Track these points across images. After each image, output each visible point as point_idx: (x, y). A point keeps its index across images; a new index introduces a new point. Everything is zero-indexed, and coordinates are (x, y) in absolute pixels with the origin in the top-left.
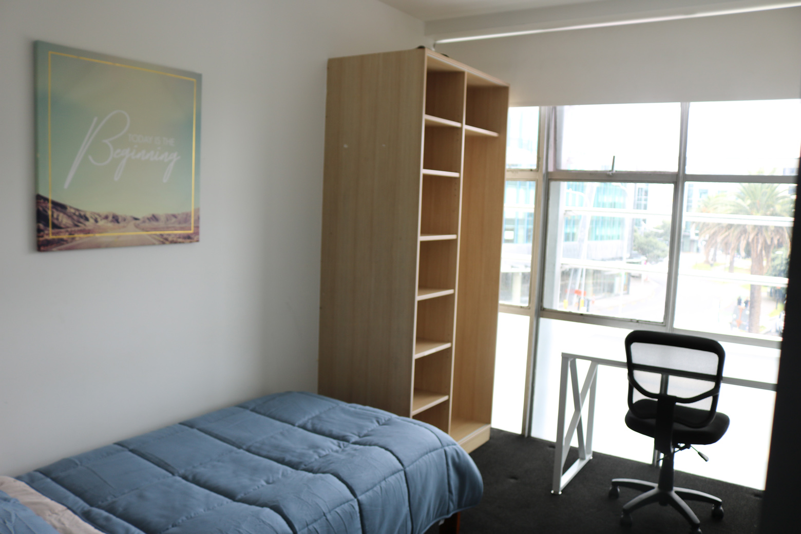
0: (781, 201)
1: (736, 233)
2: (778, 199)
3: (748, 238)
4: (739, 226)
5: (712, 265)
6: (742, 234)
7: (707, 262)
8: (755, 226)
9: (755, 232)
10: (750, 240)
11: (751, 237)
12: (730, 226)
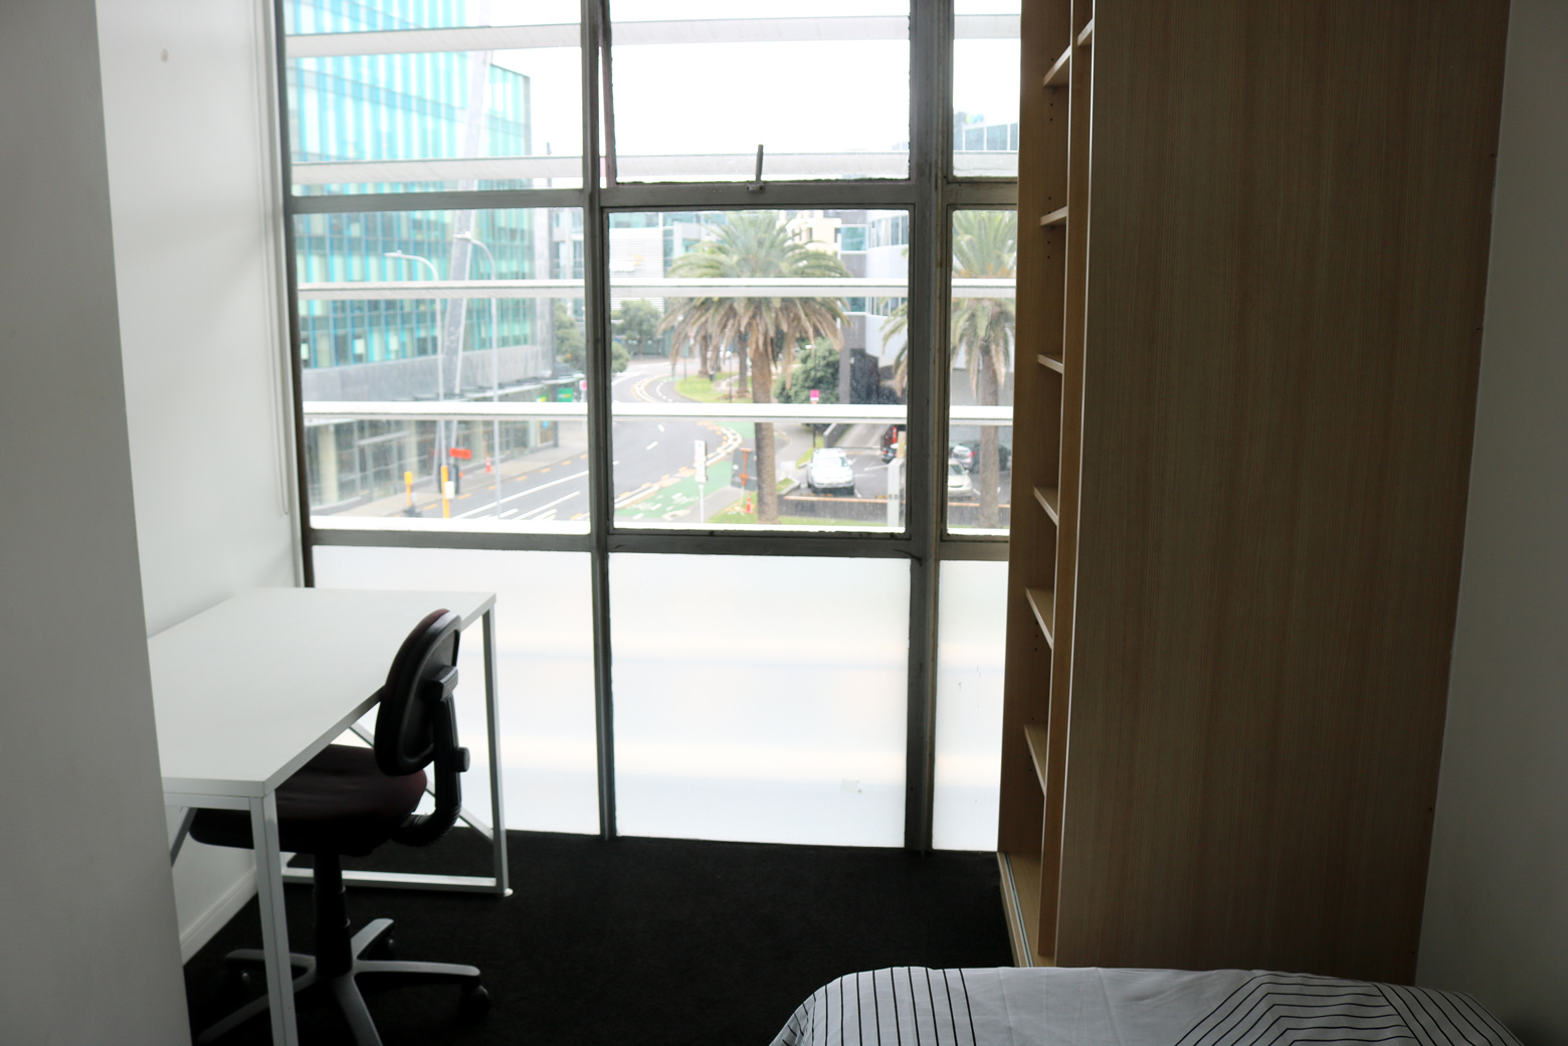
0: (790, 254)
1: (718, 318)
2: (784, 251)
3: (739, 326)
4: (721, 301)
5: (711, 378)
6: (728, 320)
7: (704, 373)
8: (750, 300)
9: (750, 314)
10: (742, 329)
11: (744, 322)
12: (706, 303)
